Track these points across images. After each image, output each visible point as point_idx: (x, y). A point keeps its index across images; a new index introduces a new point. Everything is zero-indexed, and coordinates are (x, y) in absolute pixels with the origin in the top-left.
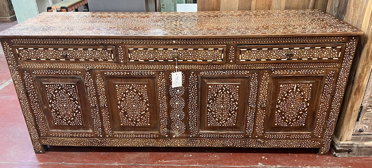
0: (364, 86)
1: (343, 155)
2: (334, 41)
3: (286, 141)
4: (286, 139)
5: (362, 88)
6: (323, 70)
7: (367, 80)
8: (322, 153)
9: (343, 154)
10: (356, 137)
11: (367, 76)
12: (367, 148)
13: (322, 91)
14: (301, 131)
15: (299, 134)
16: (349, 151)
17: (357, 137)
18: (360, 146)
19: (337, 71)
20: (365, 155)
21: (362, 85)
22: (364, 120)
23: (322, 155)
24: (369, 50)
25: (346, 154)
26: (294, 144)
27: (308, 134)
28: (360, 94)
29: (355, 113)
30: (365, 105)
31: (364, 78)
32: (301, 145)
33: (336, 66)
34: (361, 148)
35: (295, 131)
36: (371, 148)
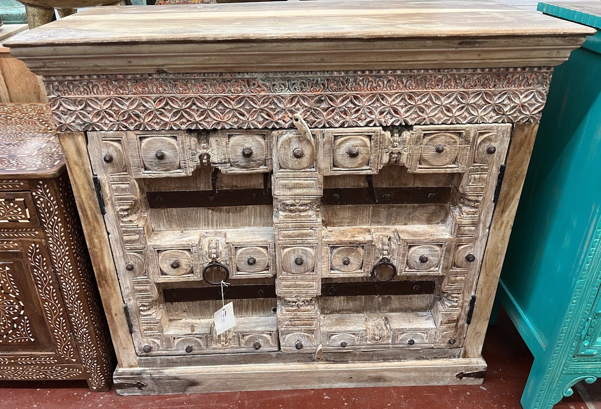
0: (110, 271)
1: (131, 393)
2: (5, 188)
3: (13, 368)
4: (10, 364)
5: (109, 274)
6: (14, 242)
7: (109, 259)
8: (95, 388)
9: (129, 390)
10: (146, 360)
11: (105, 253)
12: (172, 379)
13: (33, 279)
14: (35, 350)
15: (31, 356)
16: (140, 386)
17: (148, 359)
18: (156, 376)
19: (44, 244)
20: (175, 391)
21: (105, 269)
22: (145, 330)
23: (95, 391)
24: (84, 206)
25: (136, 391)
26: (33, 374)
27: (49, 356)
28: (111, 285)
29: (118, 318)
30: (131, 303)
31: (102, 256)
32: (46, 375)
33: (35, 234)
34: (159, 379)
35: (24, 351)
36: (178, 379)
